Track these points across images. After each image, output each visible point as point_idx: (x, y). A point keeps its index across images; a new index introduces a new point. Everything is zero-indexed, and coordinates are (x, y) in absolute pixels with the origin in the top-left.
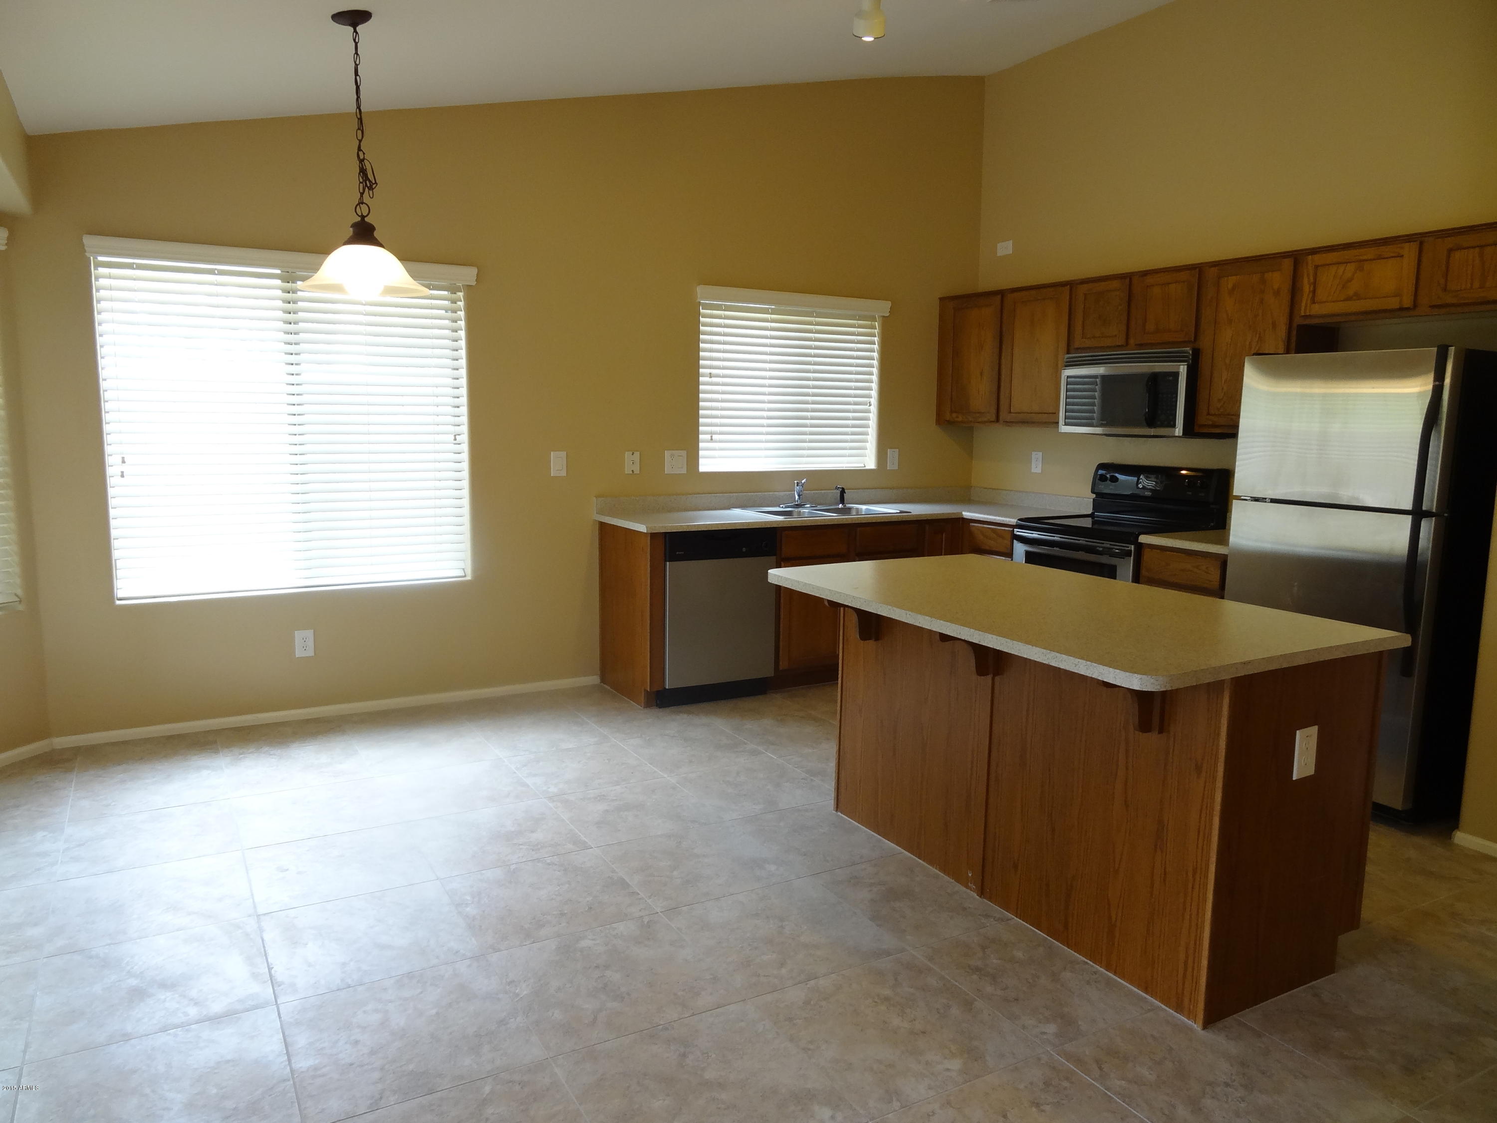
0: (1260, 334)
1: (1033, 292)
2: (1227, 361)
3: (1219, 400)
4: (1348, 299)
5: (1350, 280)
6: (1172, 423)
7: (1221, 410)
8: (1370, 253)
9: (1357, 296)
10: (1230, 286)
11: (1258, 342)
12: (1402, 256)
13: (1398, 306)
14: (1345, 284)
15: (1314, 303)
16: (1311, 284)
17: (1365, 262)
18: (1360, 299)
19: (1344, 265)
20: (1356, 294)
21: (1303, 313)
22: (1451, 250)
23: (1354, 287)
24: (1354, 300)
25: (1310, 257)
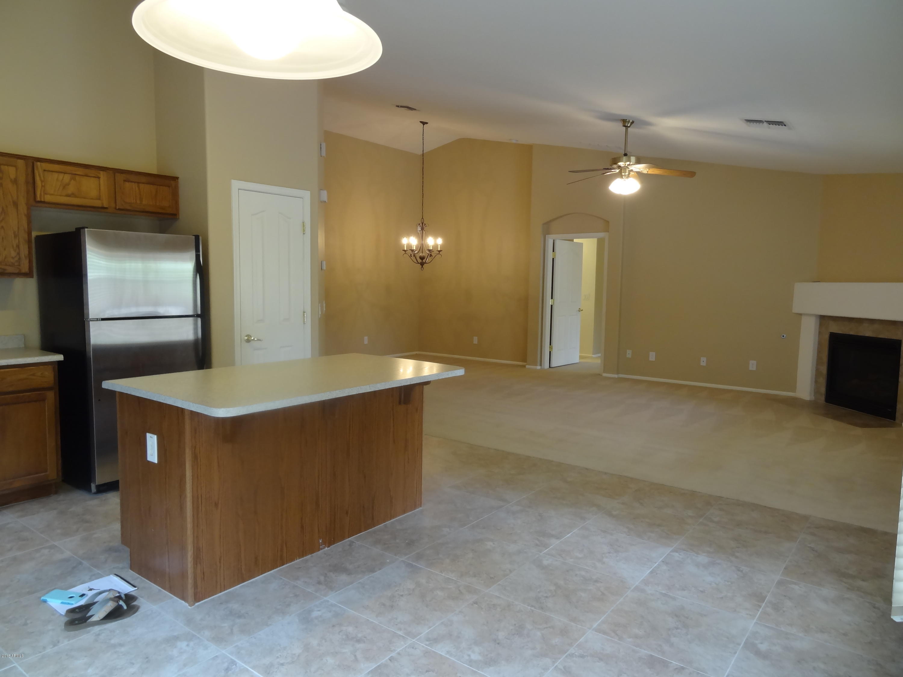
4: (68, 196)
5: (68, 185)
8: (80, 171)
12: (99, 178)
13: (100, 206)
14: (65, 186)
15: (46, 194)
16: (42, 181)
17: (77, 176)
18: (76, 197)
19: (63, 174)
20: (73, 194)
21: (38, 199)
22: (125, 181)
23: (71, 189)
24: (73, 197)
25: (39, 163)
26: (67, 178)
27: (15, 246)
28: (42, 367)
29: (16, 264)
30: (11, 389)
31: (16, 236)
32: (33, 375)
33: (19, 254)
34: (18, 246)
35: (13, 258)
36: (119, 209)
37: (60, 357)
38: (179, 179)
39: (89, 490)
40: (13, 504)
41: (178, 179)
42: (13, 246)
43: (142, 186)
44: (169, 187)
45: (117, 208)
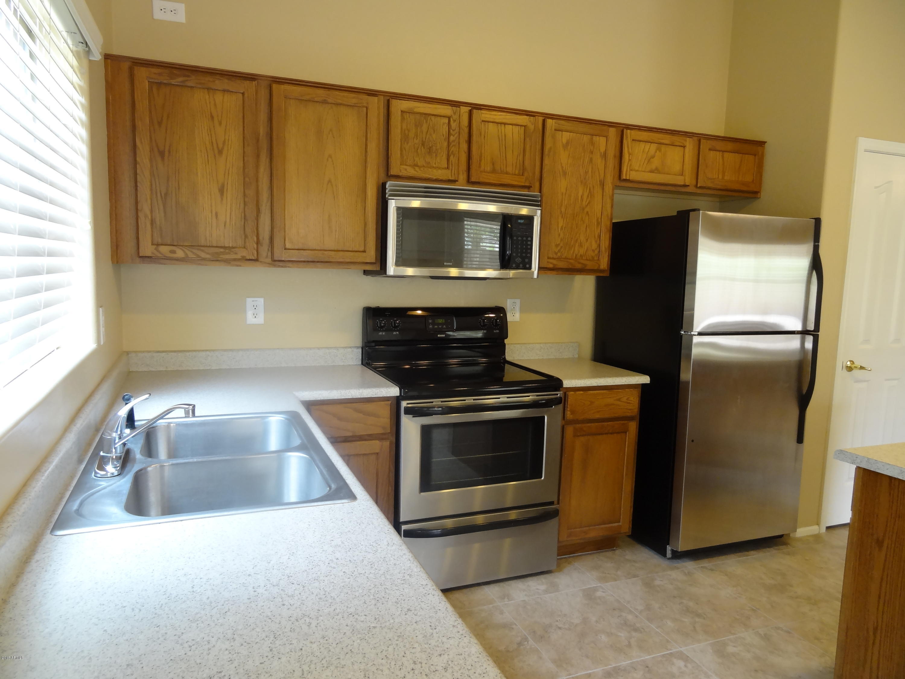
0: (590, 189)
1: (320, 92)
2: (563, 210)
3: (557, 246)
4: (652, 171)
5: (653, 157)
6: (528, 266)
7: (559, 254)
8: (667, 139)
9: (656, 171)
10: (564, 141)
11: (588, 196)
12: (684, 147)
13: (682, 183)
14: (650, 160)
15: (631, 170)
16: (630, 154)
17: (662, 145)
18: (659, 173)
19: (650, 143)
20: (657, 169)
21: (624, 177)
22: (710, 150)
23: (656, 163)
24: (656, 173)
25: (629, 131)
26: (654, 147)
27: (596, 236)
28: (628, 390)
29: (596, 258)
30: (597, 416)
31: (599, 223)
32: (619, 400)
33: (599, 246)
34: (599, 237)
35: (593, 251)
36: (701, 187)
37: (645, 379)
38: (766, 144)
39: (662, 553)
40: (580, 554)
41: (764, 144)
42: (595, 237)
43: (726, 154)
44: (755, 155)
45: (698, 186)
